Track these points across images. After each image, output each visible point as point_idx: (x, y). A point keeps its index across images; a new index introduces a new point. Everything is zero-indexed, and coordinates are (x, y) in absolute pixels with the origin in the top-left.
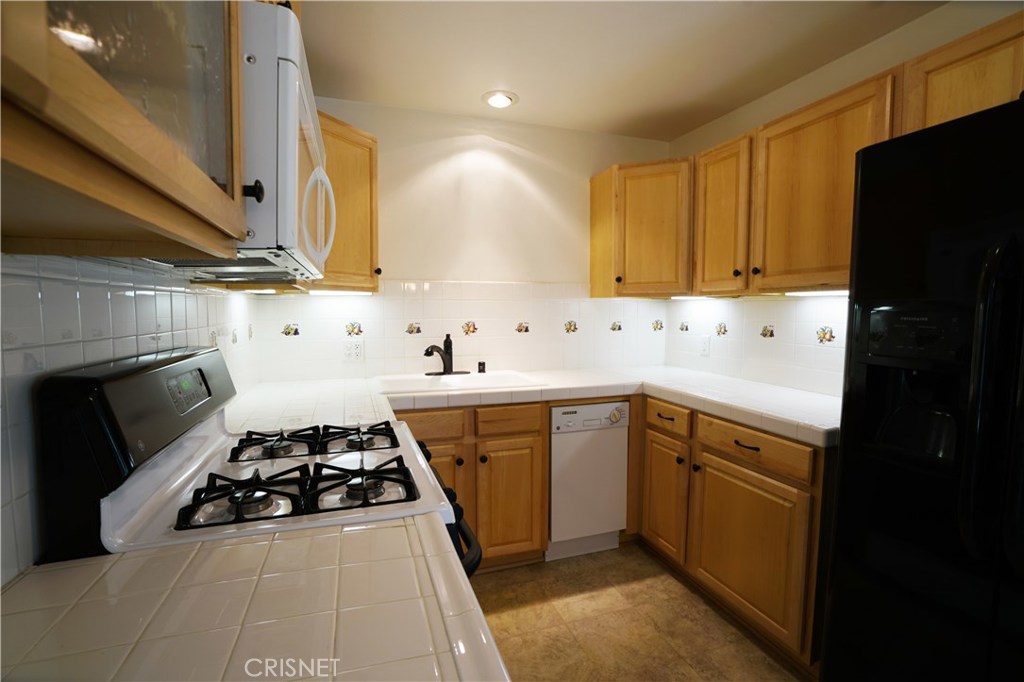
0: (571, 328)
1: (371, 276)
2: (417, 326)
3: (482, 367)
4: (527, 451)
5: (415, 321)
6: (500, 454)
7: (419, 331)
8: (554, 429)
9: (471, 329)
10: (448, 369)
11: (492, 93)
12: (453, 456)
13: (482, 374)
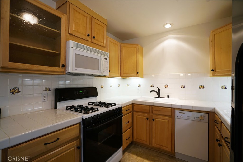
0: (202, 87)
1: (136, 74)
2: (153, 85)
3: (168, 97)
4: (167, 121)
5: (152, 84)
6: (159, 120)
7: (153, 86)
8: (176, 117)
9: (167, 86)
10: (159, 96)
11: (166, 24)
12: (147, 117)
13: (168, 99)
